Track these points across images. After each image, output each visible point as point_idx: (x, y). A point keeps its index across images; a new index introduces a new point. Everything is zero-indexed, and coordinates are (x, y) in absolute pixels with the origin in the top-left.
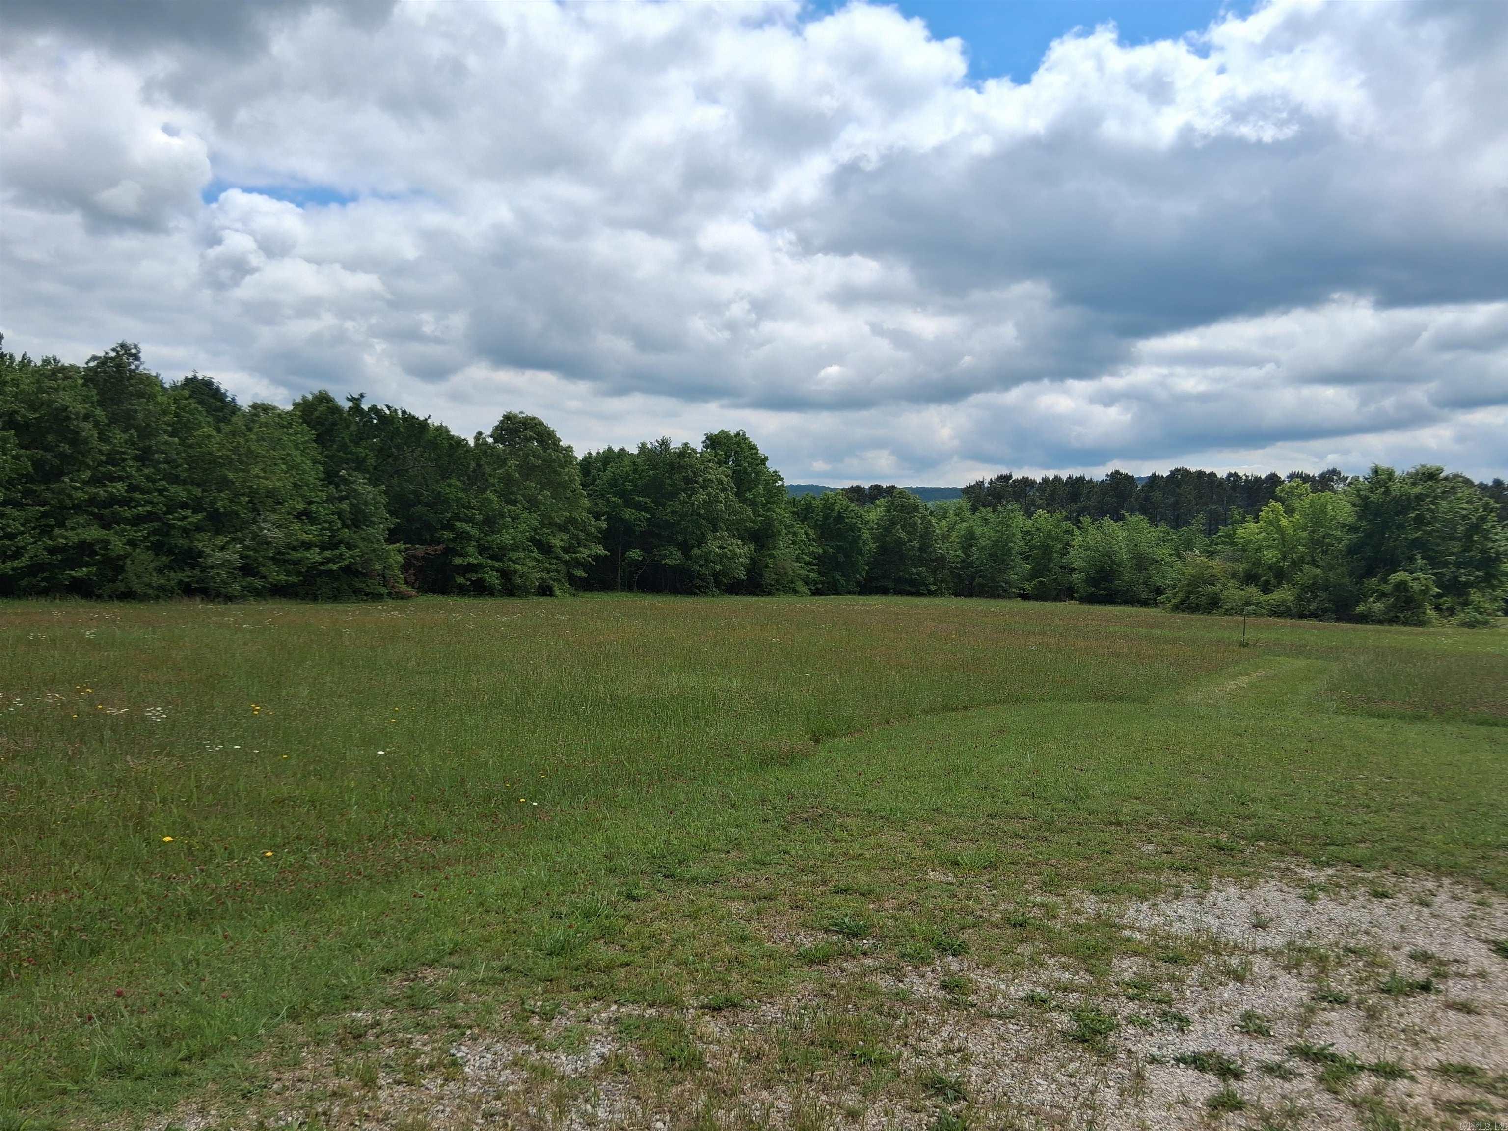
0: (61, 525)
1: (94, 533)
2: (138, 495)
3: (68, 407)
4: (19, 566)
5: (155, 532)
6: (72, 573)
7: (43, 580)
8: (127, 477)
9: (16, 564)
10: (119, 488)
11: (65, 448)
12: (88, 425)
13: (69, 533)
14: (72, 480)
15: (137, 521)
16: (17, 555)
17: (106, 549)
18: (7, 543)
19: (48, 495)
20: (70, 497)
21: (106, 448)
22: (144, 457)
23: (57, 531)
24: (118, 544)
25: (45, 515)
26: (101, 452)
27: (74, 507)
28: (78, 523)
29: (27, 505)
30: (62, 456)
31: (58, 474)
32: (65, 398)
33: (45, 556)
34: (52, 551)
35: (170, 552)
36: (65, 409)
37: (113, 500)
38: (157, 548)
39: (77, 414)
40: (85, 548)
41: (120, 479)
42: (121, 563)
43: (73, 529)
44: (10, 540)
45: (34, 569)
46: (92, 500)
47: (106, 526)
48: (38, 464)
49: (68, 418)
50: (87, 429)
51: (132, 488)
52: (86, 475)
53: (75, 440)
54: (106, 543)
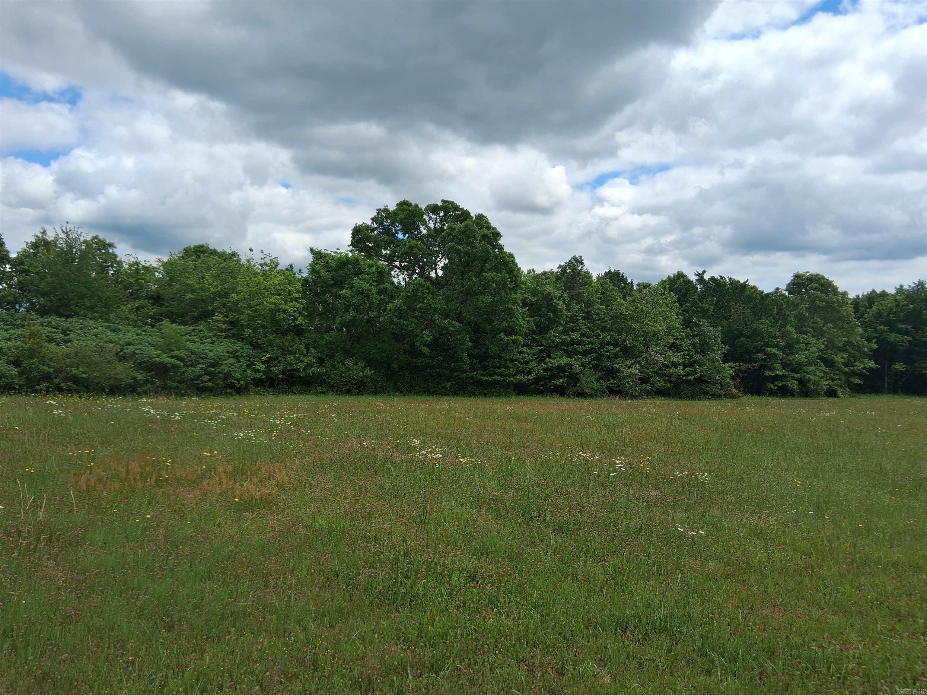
0: (549, 356)
1: (565, 360)
2: (585, 339)
3: (551, 293)
4: (531, 378)
5: (594, 359)
6: (555, 382)
7: (542, 385)
8: (580, 329)
9: (530, 377)
10: (576, 335)
11: (550, 315)
12: (561, 302)
13: (553, 361)
14: (554, 332)
15: (585, 353)
16: (529, 373)
17: (570, 369)
18: (525, 366)
19: (543, 341)
20: (553, 341)
21: (569, 314)
22: (588, 317)
23: (548, 360)
24: (576, 366)
25: (541, 351)
26: (567, 316)
27: (555, 346)
28: (557, 355)
29: (533, 346)
30: (549, 319)
31: (547, 329)
32: (550, 289)
33: (542, 373)
34: (546, 370)
35: (602, 370)
36: (550, 294)
37: (573, 342)
38: (596, 368)
39: (556, 297)
40: (561, 368)
41: (577, 330)
42: (578, 376)
43: (555, 358)
44: (526, 365)
45: (537, 380)
46: (564, 343)
47: (570, 356)
48: (537, 324)
49: (551, 299)
50: (561, 305)
51: (583, 335)
52: (561, 329)
53: (555, 310)
54: (571, 366)
